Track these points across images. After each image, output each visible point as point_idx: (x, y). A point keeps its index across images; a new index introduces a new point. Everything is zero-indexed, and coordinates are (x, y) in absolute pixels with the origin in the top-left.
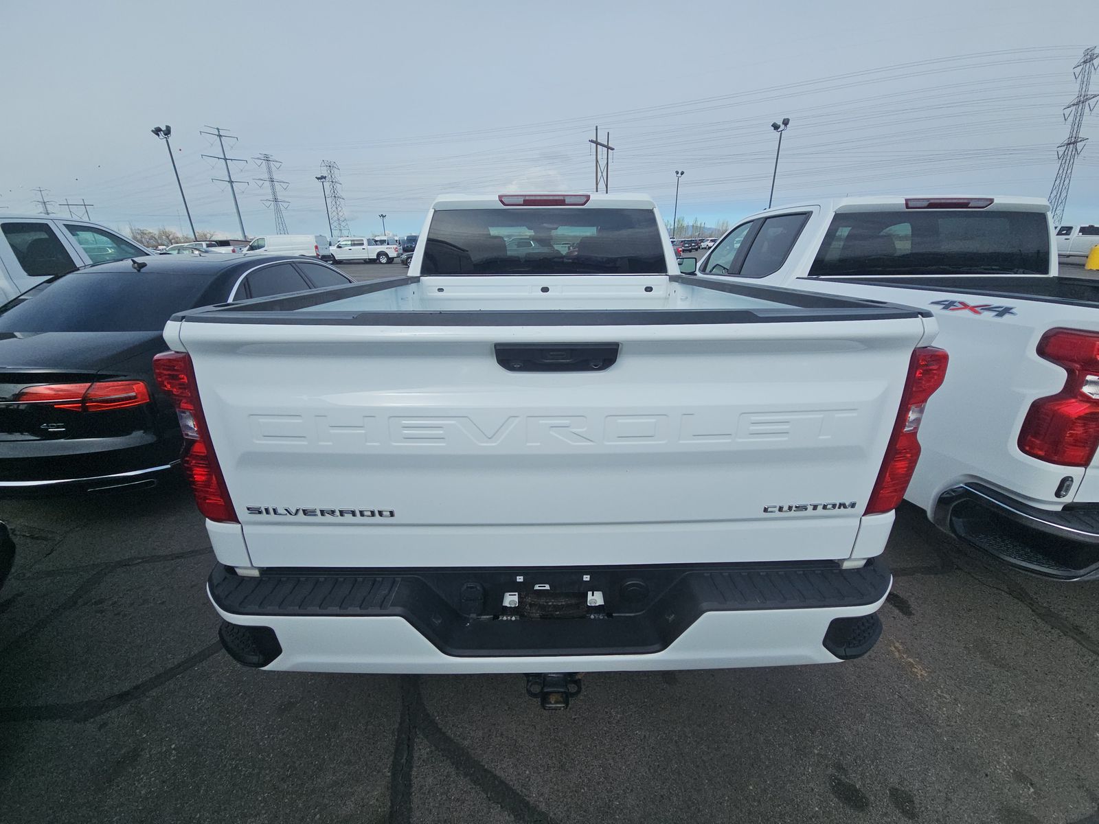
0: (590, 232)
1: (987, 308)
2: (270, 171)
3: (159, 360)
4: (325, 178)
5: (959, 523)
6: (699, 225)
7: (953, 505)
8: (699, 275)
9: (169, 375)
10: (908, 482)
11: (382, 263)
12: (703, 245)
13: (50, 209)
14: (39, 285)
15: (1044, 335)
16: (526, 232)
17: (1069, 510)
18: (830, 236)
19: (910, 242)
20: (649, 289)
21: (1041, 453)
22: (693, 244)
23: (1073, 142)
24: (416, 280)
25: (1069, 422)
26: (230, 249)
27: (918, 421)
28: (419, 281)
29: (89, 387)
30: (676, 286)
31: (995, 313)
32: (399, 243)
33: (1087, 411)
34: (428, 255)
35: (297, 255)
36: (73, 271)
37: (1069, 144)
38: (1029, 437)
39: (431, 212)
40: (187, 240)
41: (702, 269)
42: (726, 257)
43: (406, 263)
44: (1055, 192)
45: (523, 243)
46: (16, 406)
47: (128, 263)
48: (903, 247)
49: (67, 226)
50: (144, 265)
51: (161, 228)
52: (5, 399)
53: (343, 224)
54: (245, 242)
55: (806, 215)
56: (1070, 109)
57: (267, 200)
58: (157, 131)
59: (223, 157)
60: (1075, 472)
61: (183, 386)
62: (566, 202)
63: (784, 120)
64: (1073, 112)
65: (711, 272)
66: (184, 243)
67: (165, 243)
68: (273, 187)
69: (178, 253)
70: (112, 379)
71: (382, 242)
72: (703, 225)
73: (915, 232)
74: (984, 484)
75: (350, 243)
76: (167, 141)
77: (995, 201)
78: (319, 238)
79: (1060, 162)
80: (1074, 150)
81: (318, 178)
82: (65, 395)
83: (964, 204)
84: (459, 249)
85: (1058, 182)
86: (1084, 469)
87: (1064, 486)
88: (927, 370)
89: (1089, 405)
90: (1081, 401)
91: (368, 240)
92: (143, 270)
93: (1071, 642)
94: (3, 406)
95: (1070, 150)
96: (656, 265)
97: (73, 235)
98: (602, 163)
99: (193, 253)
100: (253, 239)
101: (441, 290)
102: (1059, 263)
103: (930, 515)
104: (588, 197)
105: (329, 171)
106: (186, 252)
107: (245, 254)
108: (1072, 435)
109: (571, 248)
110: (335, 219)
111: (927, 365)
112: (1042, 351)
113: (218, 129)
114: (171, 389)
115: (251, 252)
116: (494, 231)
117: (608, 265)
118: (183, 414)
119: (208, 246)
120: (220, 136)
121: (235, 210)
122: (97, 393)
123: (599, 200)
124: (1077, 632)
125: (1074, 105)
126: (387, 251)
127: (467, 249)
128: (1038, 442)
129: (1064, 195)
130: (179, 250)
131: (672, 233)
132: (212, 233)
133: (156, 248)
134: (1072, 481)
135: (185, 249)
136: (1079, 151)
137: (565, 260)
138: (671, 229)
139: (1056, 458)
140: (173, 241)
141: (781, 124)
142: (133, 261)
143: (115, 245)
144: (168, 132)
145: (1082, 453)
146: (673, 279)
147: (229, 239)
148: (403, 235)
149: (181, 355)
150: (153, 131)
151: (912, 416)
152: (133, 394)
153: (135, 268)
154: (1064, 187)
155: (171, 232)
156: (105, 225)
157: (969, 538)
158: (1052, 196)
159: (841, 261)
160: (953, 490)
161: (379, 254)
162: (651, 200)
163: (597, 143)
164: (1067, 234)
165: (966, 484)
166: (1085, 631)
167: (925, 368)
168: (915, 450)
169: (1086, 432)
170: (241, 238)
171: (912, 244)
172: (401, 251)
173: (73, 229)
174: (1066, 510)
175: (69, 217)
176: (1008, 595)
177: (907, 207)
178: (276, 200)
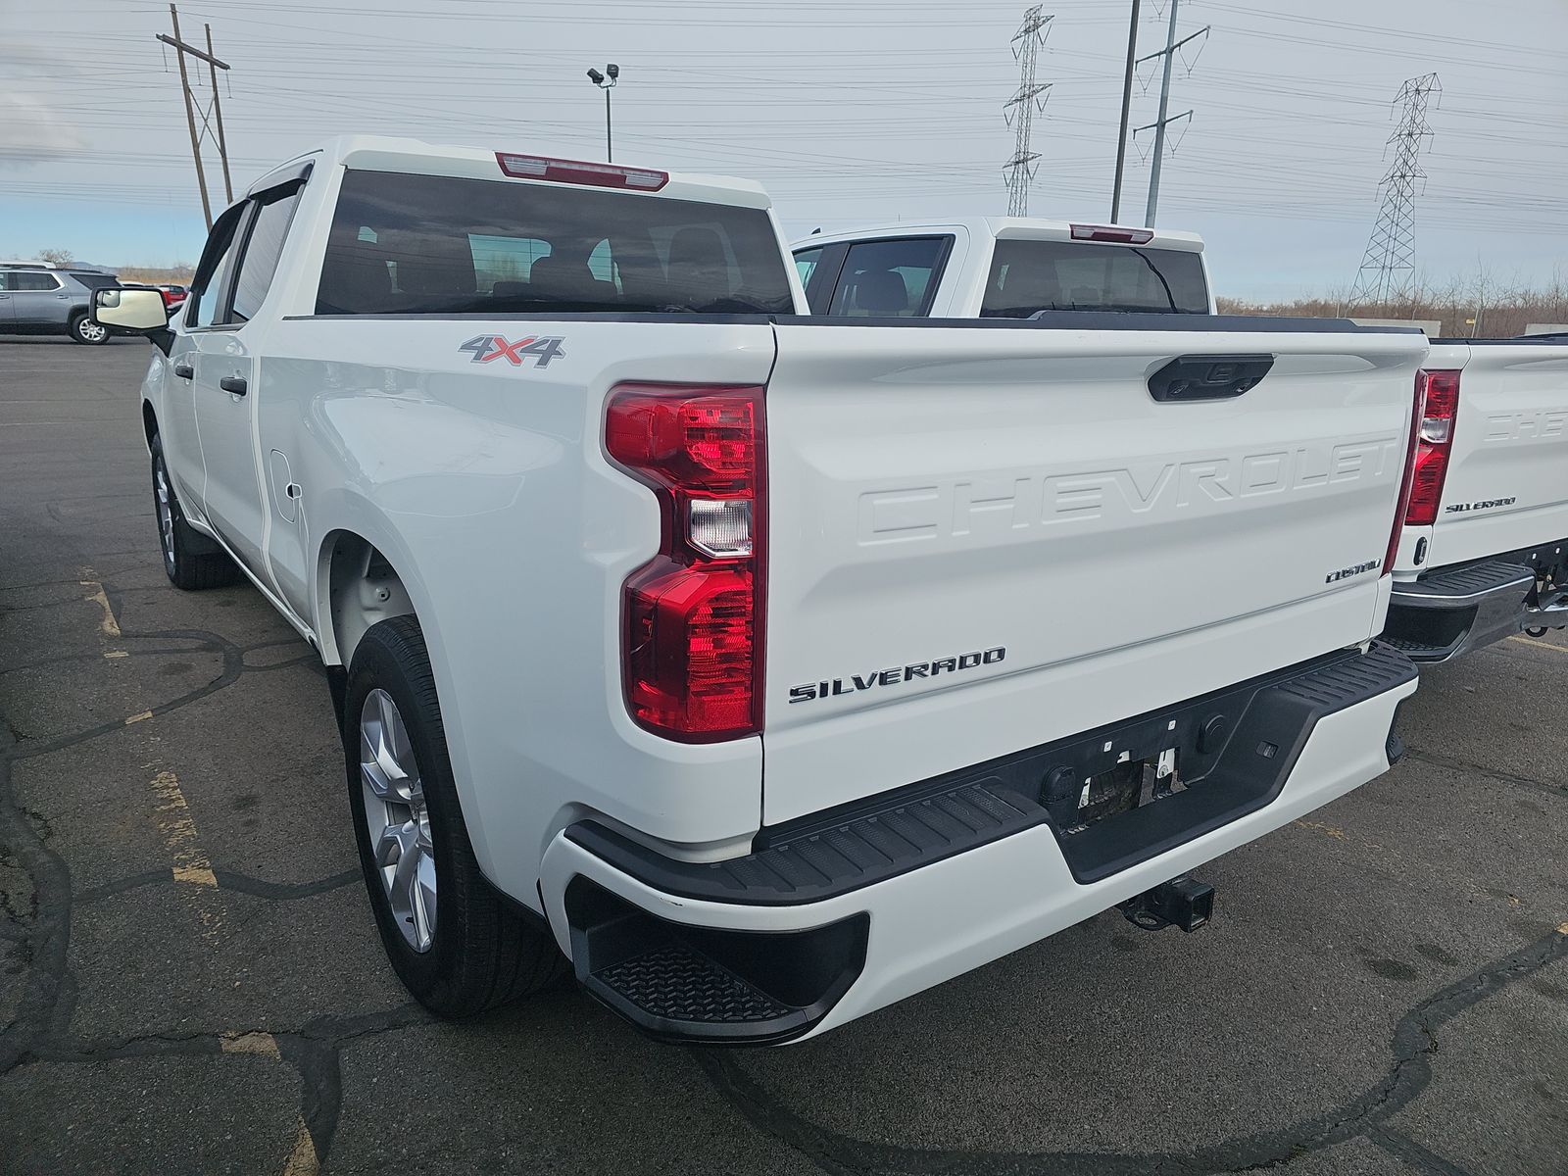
23: (1022, 160)
37: (1017, 163)
56: (1012, 108)
64: (1017, 113)
79: (1010, 189)
80: (1025, 172)
87: (1421, 549)
95: (1021, 172)
125: (1017, 100)
136: (1031, 174)
162: (765, 193)
163: (180, 46)
177: (1073, 237)
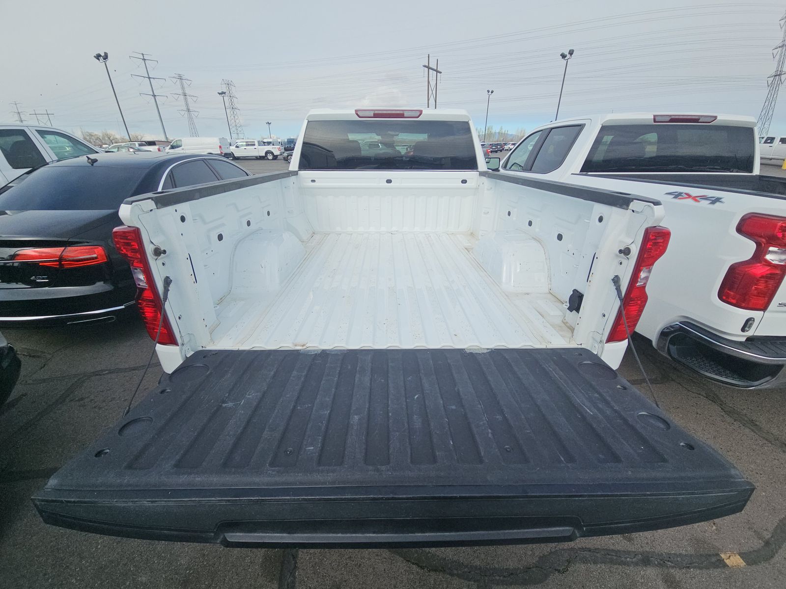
0: (422, 137)
1: (705, 198)
2: (183, 88)
3: (116, 232)
4: (225, 93)
5: (673, 349)
6: (503, 132)
7: (670, 337)
8: (502, 171)
9: (124, 243)
10: (637, 320)
11: (269, 159)
12: (506, 147)
13: (23, 118)
14: (21, 176)
15: (743, 217)
16: (375, 137)
17: (751, 341)
18: (598, 142)
19: (656, 147)
20: (464, 182)
21: (734, 301)
22: (499, 147)
23: (778, 75)
24: (295, 173)
25: (754, 280)
26: (156, 147)
27: (647, 278)
28: (297, 174)
29: (63, 251)
30: (484, 179)
31: (710, 202)
32: (282, 144)
33: (768, 272)
34: (303, 155)
35: (205, 153)
36: (45, 165)
37: (776, 76)
38: (726, 290)
39: (306, 122)
40: (123, 141)
41: (503, 166)
42: (521, 157)
43: (287, 160)
44: (764, 112)
45: (373, 145)
46: (11, 264)
47: (83, 160)
48: (651, 151)
49: (38, 131)
50: (95, 161)
51: (104, 131)
52: (3, 259)
53: (239, 129)
54: (167, 142)
55: (581, 127)
56: (777, 50)
57: (182, 110)
58: (98, 57)
59: (147, 76)
60: (756, 314)
61: (134, 251)
62: (405, 116)
63: (570, 51)
64: (779, 53)
65: (510, 168)
66: (122, 143)
67: (108, 143)
68: (186, 99)
69: (118, 151)
70: (79, 245)
71: (269, 143)
72: (506, 132)
73: (660, 140)
74: (694, 323)
75: (245, 144)
76: (105, 64)
77: (718, 118)
78: (222, 140)
79: (769, 88)
80: (779, 80)
81: (220, 94)
82: (46, 256)
83: (696, 120)
84: (326, 150)
85: (767, 104)
86: (763, 312)
87: (748, 323)
88: (655, 243)
89: (769, 268)
90: (764, 265)
91: (259, 142)
92: (95, 164)
93: (747, 430)
94: (2, 264)
95: (777, 80)
96: (469, 163)
97: (42, 137)
98: (433, 83)
99: (129, 150)
100: (173, 140)
101: (313, 181)
102: (761, 164)
103: (654, 344)
104: (421, 112)
105: (227, 88)
106: (124, 150)
107: (168, 153)
108: (756, 289)
109: (409, 149)
110: (234, 125)
111: (655, 239)
112: (739, 230)
113: (143, 54)
114: (126, 253)
115: (172, 151)
116: (352, 137)
117: (435, 163)
118: (136, 271)
119: (140, 145)
120: (144, 60)
121: (159, 118)
122: (69, 255)
123: (429, 114)
124: (752, 424)
125: (780, 47)
126: (273, 150)
127: (332, 150)
128: (732, 293)
129: (770, 113)
130: (118, 148)
131: (483, 138)
132: (142, 135)
133: (101, 147)
134: (754, 321)
135: (123, 147)
136: (782, 81)
137: (404, 158)
138: (482, 135)
139: (743, 305)
140: (113, 141)
141: (567, 54)
142: (87, 157)
143: (71, 144)
144: (106, 57)
145: (762, 301)
146: (482, 174)
147: (155, 140)
148: (284, 138)
149: (132, 229)
150: (95, 57)
151: (643, 275)
152: (95, 256)
153: (89, 163)
154: (771, 108)
155: (112, 134)
156: (63, 130)
157: (680, 359)
158: (763, 114)
159: (604, 161)
160: (671, 327)
161: (267, 153)
162: (467, 114)
163: (429, 68)
164: (771, 143)
165: (680, 323)
166: (758, 423)
167: (653, 241)
168: (643, 298)
169: (767, 287)
170: (164, 139)
171: (657, 149)
172: (283, 151)
173: (42, 133)
174: (749, 341)
175: (36, 124)
176: (705, 398)
177: (655, 121)
178: (188, 110)
